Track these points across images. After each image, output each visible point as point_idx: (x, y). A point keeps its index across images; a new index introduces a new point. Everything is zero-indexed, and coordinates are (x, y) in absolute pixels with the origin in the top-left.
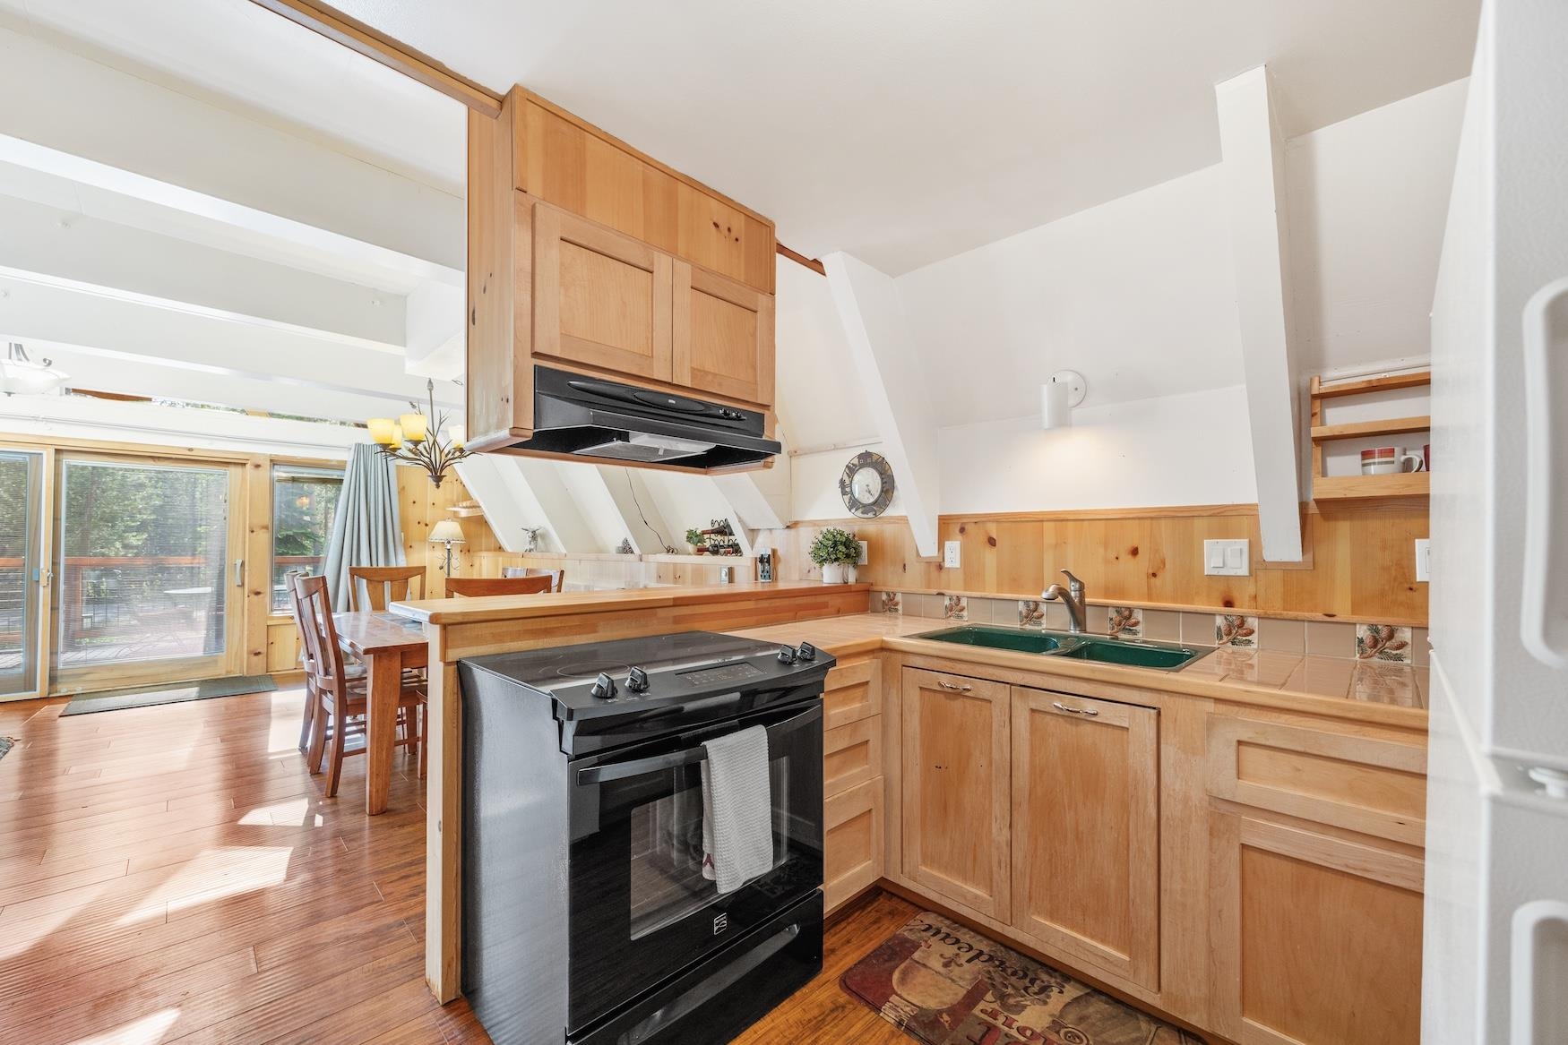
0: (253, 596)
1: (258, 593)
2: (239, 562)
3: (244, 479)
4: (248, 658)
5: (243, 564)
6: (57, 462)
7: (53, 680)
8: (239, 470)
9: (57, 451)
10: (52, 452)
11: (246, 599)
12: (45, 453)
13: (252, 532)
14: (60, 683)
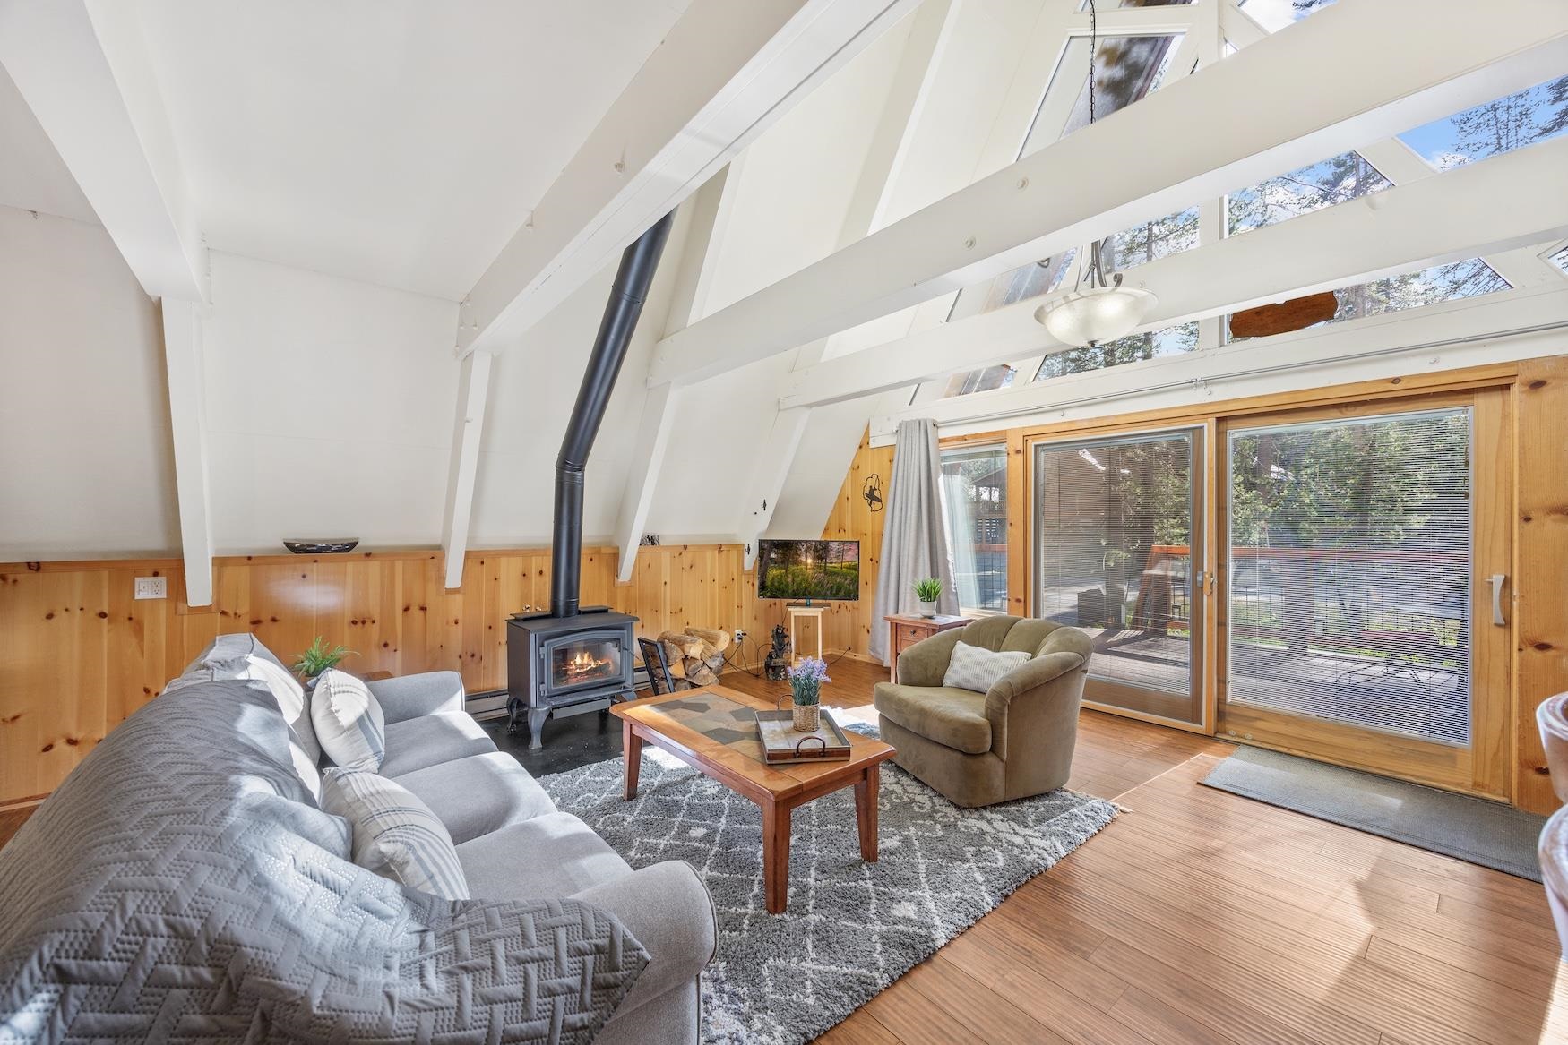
0: (1530, 651)
1: (1543, 647)
2: (1498, 580)
3: (1506, 417)
4: (1521, 775)
5: (1507, 583)
6: (1220, 436)
7: (1221, 715)
8: (1495, 400)
9: (1219, 420)
10: (1213, 421)
11: (1515, 654)
12: (1205, 425)
13: (1528, 519)
14: (1229, 722)
